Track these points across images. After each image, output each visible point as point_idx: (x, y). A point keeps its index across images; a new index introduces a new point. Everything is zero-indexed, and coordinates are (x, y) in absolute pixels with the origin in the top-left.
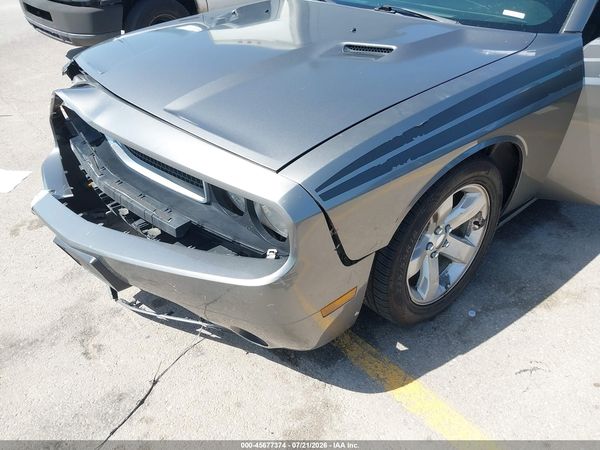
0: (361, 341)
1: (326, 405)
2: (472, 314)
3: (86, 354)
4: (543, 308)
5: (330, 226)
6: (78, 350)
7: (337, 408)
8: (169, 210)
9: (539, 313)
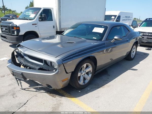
0: (68, 94)
1: (60, 103)
2: (89, 89)
3: (14, 97)
4: (102, 88)
5: (64, 66)
6: (12, 97)
7: (62, 104)
8: (37, 66)
9: (101, 89)
